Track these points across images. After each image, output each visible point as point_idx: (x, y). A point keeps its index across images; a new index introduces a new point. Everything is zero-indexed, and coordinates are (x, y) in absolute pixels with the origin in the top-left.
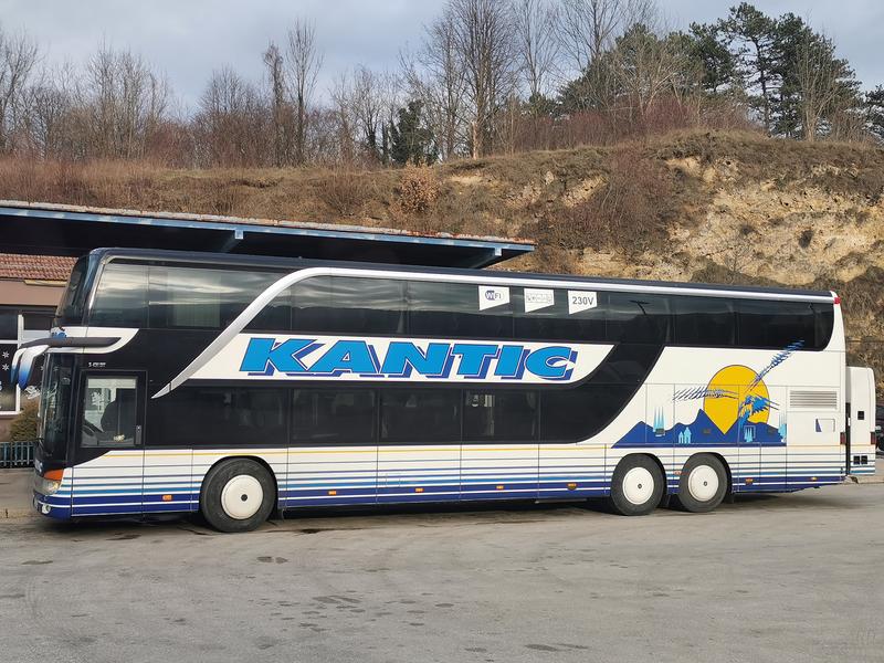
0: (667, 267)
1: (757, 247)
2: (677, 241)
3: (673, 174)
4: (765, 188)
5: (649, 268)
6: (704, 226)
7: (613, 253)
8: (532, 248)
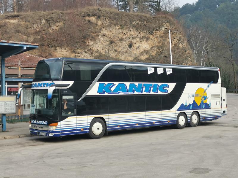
0: (85, 54)
1: (115, 48)
2: (89, 46)
3: (87, 22)
4: (117, 28)
5: (79, 55)
6: (98, 40)
7: (67, 49)
8: (38, 47)
